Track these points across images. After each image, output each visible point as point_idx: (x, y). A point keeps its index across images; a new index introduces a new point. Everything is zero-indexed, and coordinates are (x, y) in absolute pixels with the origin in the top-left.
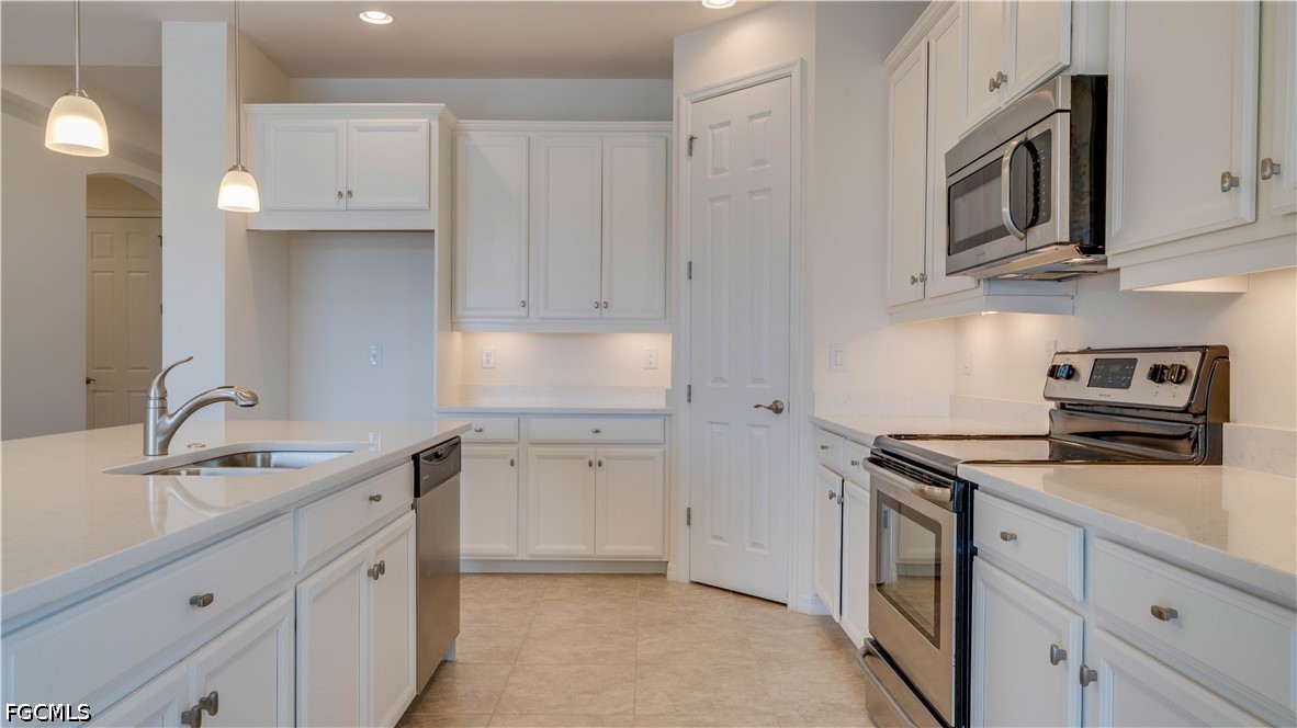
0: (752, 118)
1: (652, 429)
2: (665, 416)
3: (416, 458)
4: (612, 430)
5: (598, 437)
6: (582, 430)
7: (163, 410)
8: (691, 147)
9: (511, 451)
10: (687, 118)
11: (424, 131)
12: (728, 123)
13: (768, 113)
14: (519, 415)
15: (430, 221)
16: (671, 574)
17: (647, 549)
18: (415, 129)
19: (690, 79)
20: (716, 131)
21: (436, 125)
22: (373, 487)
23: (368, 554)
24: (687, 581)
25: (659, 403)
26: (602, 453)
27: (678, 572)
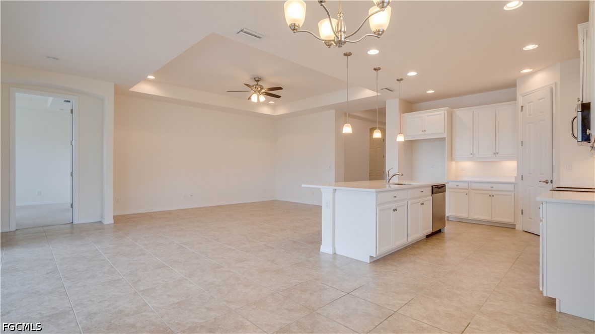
0: (539, 100)
1: (511, 187)
2: (514, 184)
3: (432, 186)
4: (496, 187)
5: (492, 189)
6: (488, 186)
7: (389, 176)
8: (522, 109)
9: (467, 191)
10: (520, 101)
11: (443, 114)
12: (532, 102)
13: (544, 98)
14: (469, 182)
15: (445, 136)
16: (517, 228)
17: (509, 220)
18: (441, 114)
19: (521, 91)
20: (530, 104)
21: (446, 112)
22: (422, 190)
23: (421, 201)
24: (522, 230)
25: (513, 180)
26: (494, 193)
27: (519, 227)
